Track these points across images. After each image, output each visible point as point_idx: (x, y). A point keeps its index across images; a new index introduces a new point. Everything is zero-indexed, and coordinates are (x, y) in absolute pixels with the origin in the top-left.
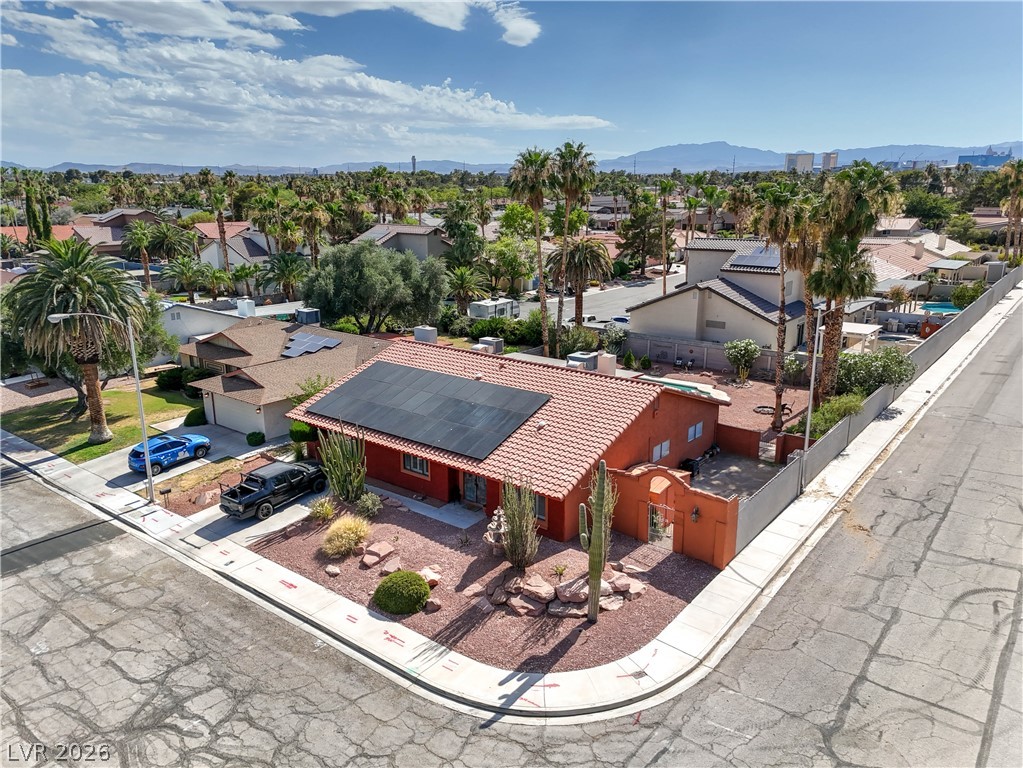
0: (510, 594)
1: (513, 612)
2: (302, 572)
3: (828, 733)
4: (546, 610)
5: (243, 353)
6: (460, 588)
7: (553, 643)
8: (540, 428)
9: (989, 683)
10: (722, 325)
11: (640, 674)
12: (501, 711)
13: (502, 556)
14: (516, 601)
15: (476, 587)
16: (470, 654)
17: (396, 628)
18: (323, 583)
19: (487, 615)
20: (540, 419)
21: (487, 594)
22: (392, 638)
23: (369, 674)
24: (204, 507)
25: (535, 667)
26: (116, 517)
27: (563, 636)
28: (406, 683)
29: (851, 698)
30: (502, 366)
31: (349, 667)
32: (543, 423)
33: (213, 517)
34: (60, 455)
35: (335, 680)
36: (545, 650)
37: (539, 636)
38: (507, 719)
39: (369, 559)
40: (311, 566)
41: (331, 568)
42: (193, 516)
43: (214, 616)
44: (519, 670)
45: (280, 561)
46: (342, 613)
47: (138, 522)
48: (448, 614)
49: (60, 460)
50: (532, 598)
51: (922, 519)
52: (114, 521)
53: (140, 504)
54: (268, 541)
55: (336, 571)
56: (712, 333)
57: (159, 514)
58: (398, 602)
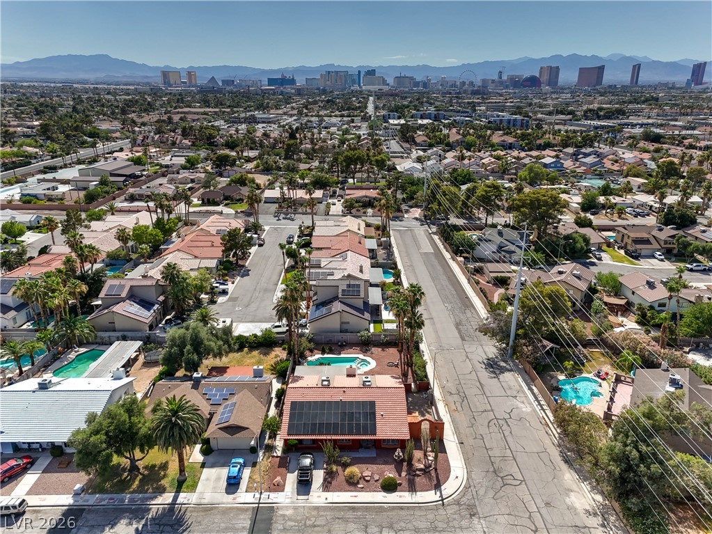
0: (414, 472)
1: (418, 476)
2: (352, 491)
3: (495, 472)
4: (426, 471)
6: (400, 475)
7: (435, 479)
8: (382, 415)
9: (507, 447)
11: (457, 477)
12: (442, 500)
13: (403, 461)
14: (418, 472)
15: (404, 474)
16: (421, 491)
17: (397, 493)
18: (362, 491)
19: (414, 479)
21: (409, 474)
22: (401, 496)
23: (408, 508)
24: (284, 486)
25: (438, 486)
26: (259, 503)
27: (435, 476)
28: (417, 505)
29: (492, 462)
31: (402, 508)
32: (382, 413)
33: (293, 489)
34: (178, 492)
35: (403, 513)
36: (435, 482)
37: (430, 479)
38: (445, 501)
39: (367, 478)
40: (352, 488)
41: (359, 486)
42: (286, 490)
43: (350, 515)
44: (435, 489)
45: (340, 491)
46: (380, 497)
47: (270, 501)
48: (405, 484)
49: (182, 495)
50: (421, 470)
51: (463, 401)
52: (260, 505)
53: (257, 495)
54: (327, 487)
55: (362, 486)
56: (345, 326)
57: (272, 495)
58: (389, 487)
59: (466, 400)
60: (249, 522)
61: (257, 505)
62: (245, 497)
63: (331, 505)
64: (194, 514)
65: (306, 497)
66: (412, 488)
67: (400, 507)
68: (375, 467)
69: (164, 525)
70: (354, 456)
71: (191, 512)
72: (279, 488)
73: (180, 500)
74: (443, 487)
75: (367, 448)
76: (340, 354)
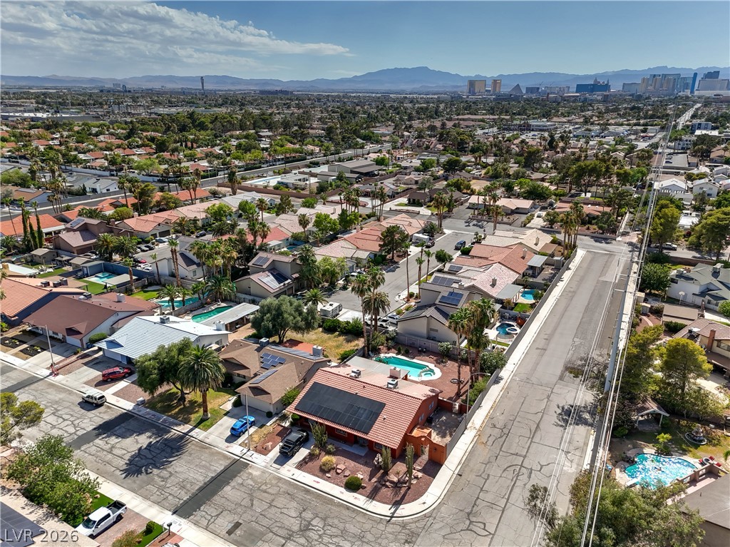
0: (385, 482)
1: (387, 487)
2: (318, 477)
3: (469, 514)
4: (397, 486)
5: (246, 368)
6: (370, 480)
7: (400, 496)
8: (384, 419)
9: (506, 497)
10: (437, 331)
11: (424, 503)
12: (392, 517)
13: (380, 468)
14: (388, 484)
15: (374, 480)
16: (379, 501)
17: (355, 495)
18: (327, 480)
19: (380, 488)
20: (383, 415)
21: (379, 481)
22: (356, 498)
23: (354, 510)
24: (270, 451)
25: (397, 504)
26: (241, 457)
27: (402, 493)
28: (365, 511)
29: (475, 504)
30: (364, 387)
31: (348, 508)
32: (385, 417)
33: (274, 457)
34: (196, 427)
35: (346, 512)
36: (399, 499)
37: (396, 494)
38: (393, 519)
39: (339, 471)
40: (320, 474)
41: (327, 475)
42: (268, 455)
43: (301, 495)
44: (393, 505)
45: (309, 473)
46: (338, 491)
47: (250, 459)
48: (369, 489)
49: (197, 430)
50: (392, 482)
51: (501, 437)
52: (241, 459)
53: (245, 450)
54: (301, 465)
55: (330, 476)
56: (433, 334)
57: (256, 455)
58: (353, 486)
59: (504, 437)
60: (222, 468)
61: (238, 458)
62: (236, 449)
63: (293, 481)
64: (193, 447)
65: (278, 467)
66: (372, 496)
67: (348, 507)
68: (352, 464)
69: (169, 446)
70: (344, 448)
71: (193, 444)
72: (264, 451)
73: (192, 433)
74: (402, 507)
75: (362, 446)
76: (413, 358)
